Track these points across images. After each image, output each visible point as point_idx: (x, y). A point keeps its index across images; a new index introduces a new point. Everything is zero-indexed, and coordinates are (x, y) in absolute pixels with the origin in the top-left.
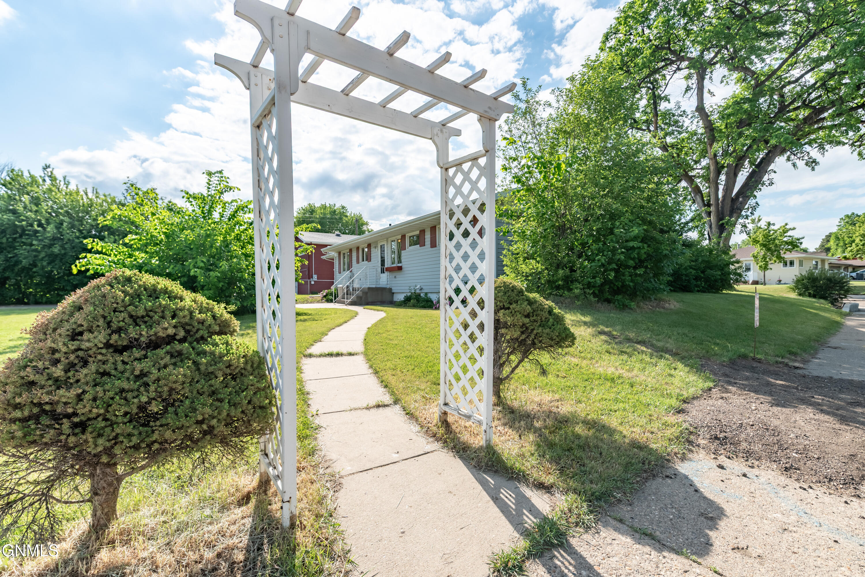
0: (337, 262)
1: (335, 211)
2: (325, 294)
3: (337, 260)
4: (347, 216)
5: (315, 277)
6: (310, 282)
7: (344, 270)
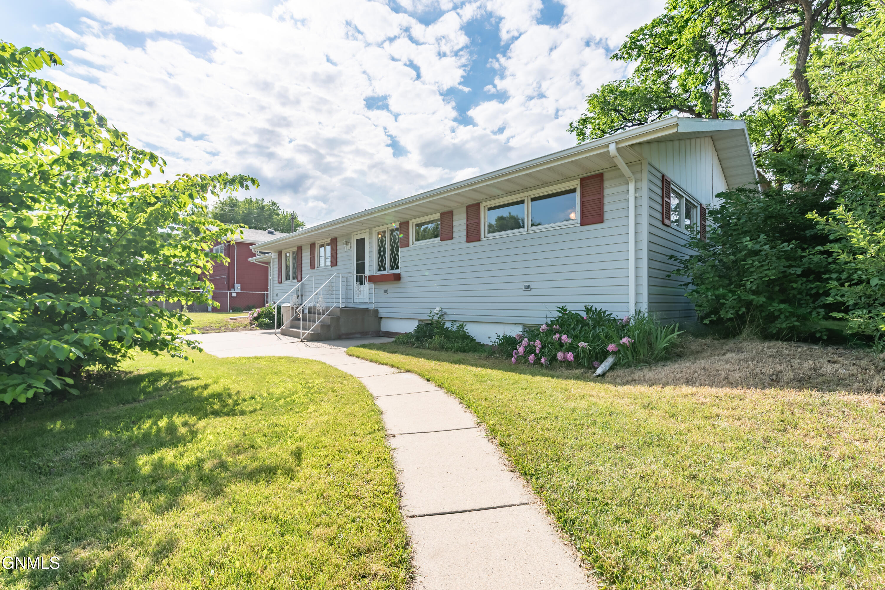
0: (276, 266)
1: (263, 207)
2: (255, 315)
3: (276, 263)
4: (278, 215)
5: (238, 287)
6: (231, 293)
7: (287, 278)
